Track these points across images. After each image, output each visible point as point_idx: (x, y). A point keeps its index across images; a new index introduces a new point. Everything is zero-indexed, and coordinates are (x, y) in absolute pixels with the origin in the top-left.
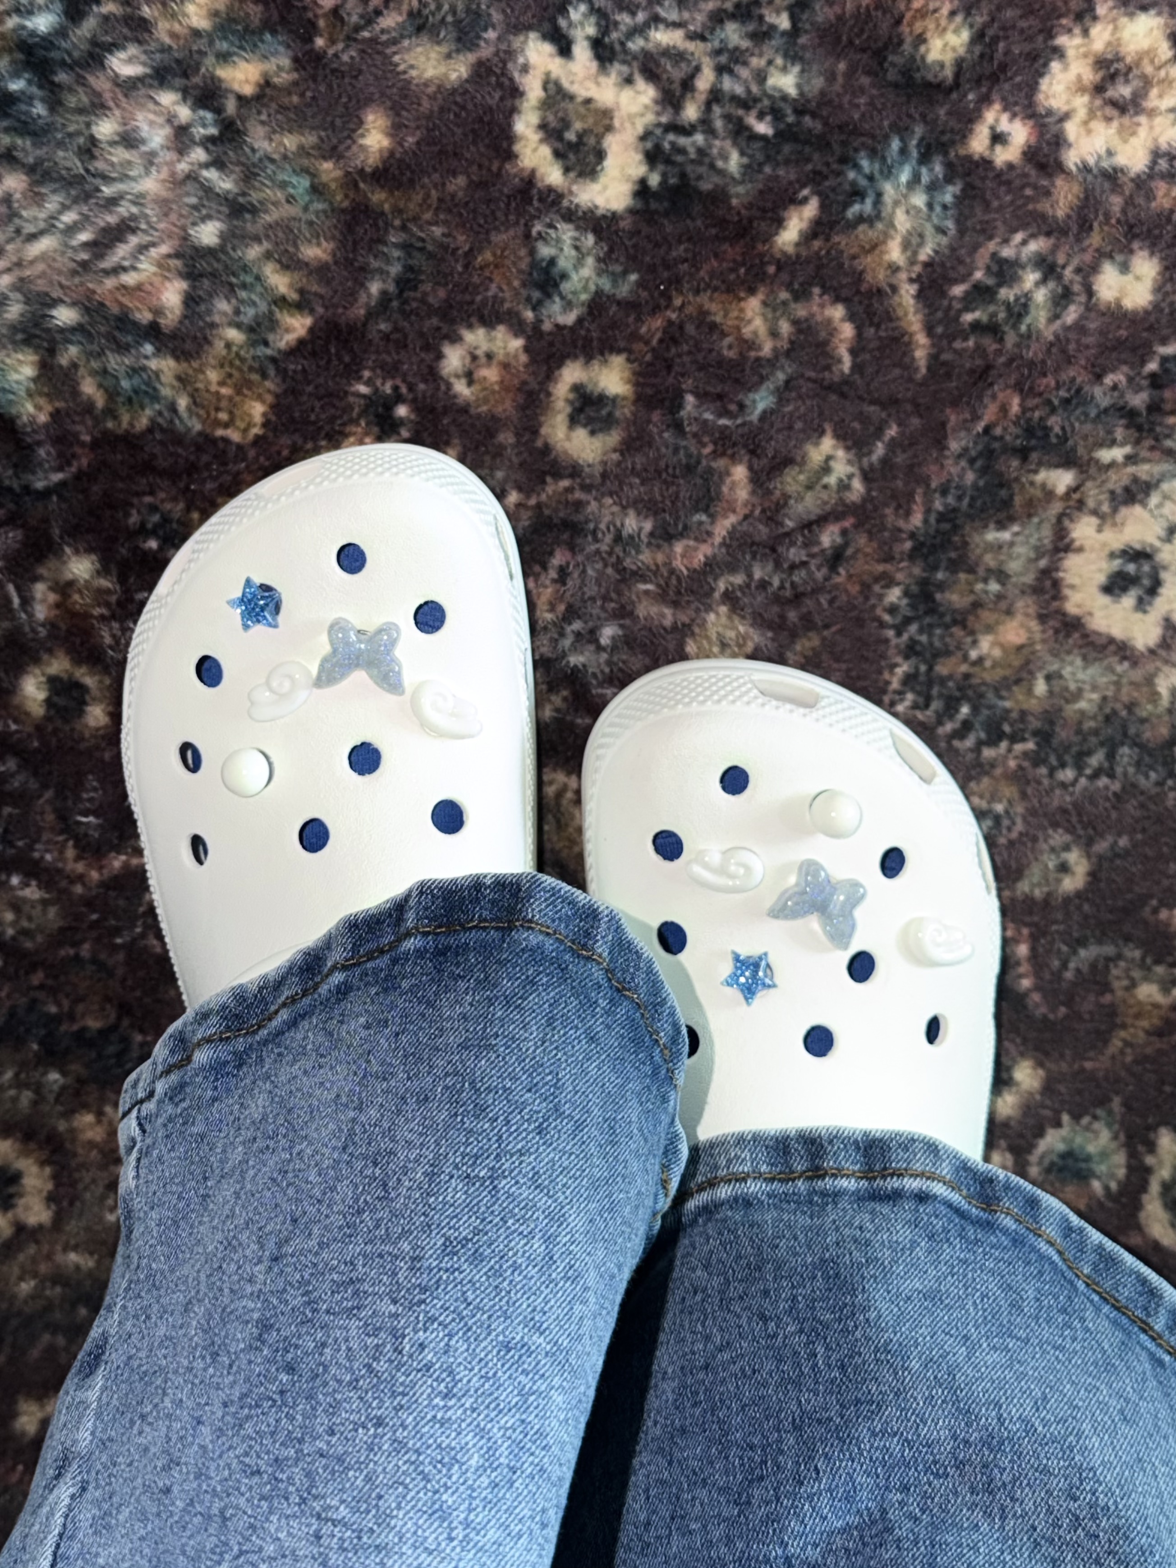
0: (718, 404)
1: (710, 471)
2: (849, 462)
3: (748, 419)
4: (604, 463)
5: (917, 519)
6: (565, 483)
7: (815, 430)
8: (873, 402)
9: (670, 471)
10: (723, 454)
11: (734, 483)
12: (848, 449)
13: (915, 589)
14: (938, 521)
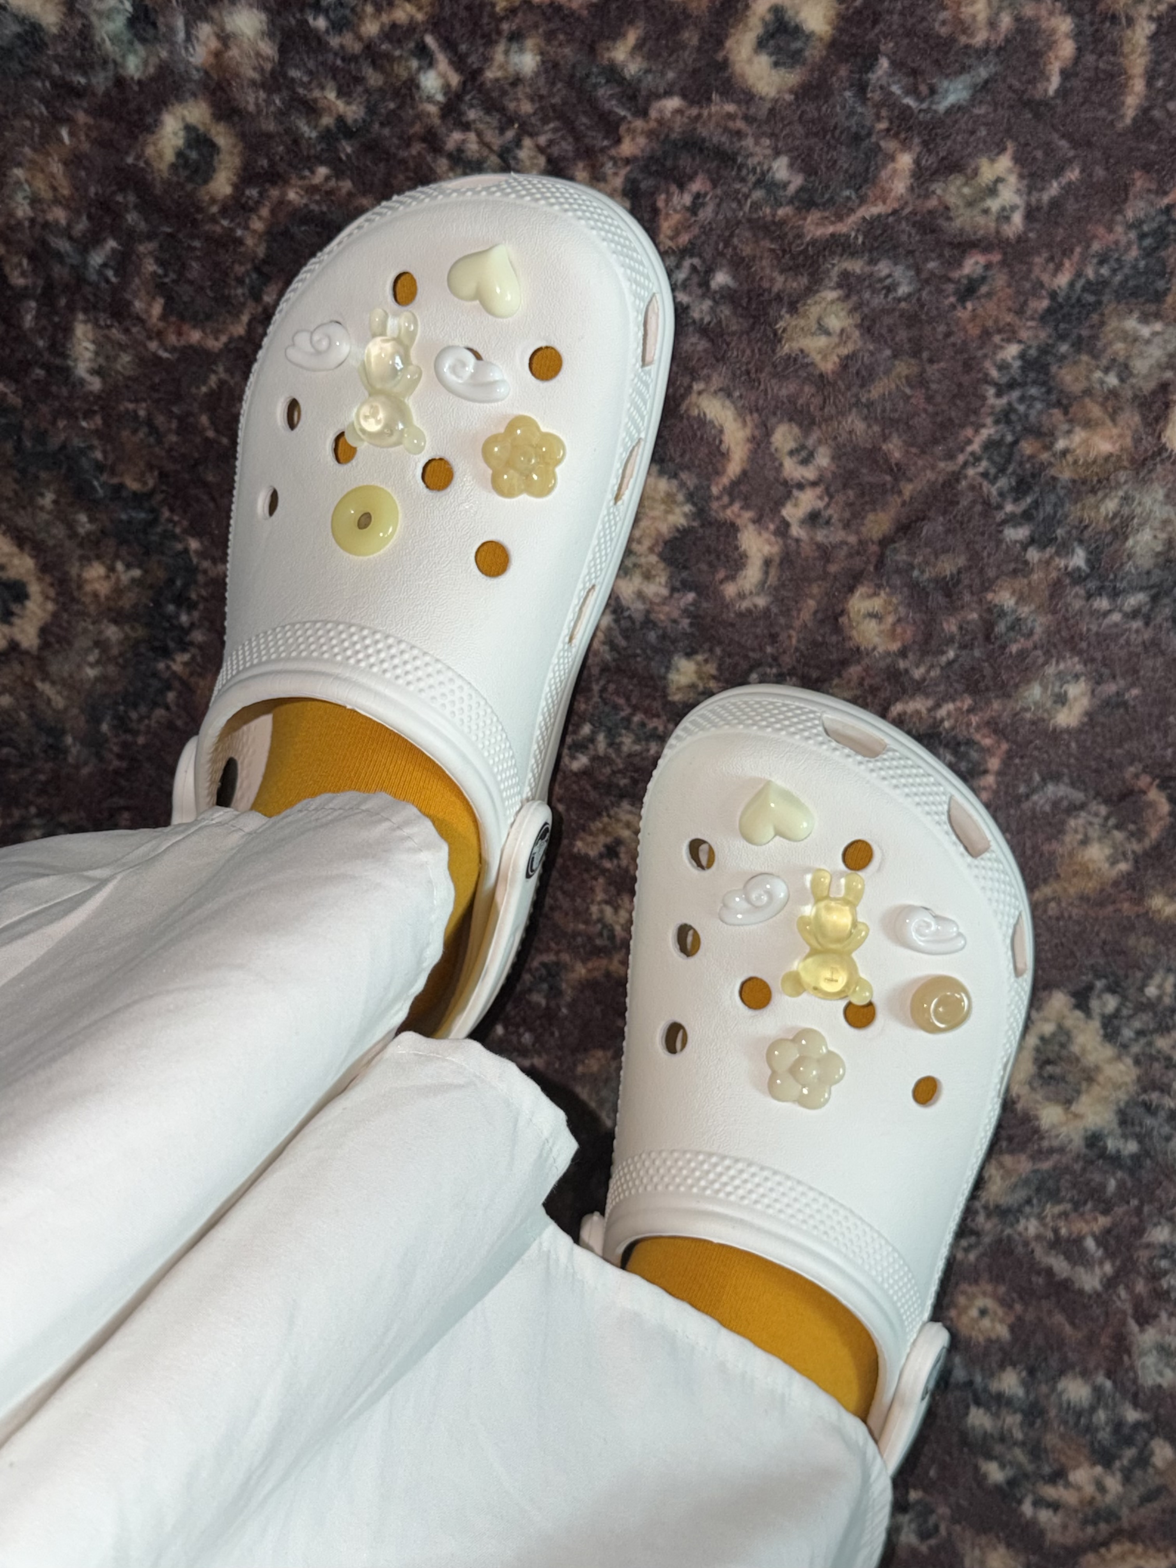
0: (911, 80)
1: (877, 149)
2: (1018, 191)
3: (934, 107)
4: (776, 101)
5: (1063, 280)
6: (730, 108)
7: (998, 145)
8: (1063, 136)
9: (837, 133)
10: (896, 135)
11: (895, 171)
12: (1021, 177)
13: (1033, 352)
14: (1084, 289)
